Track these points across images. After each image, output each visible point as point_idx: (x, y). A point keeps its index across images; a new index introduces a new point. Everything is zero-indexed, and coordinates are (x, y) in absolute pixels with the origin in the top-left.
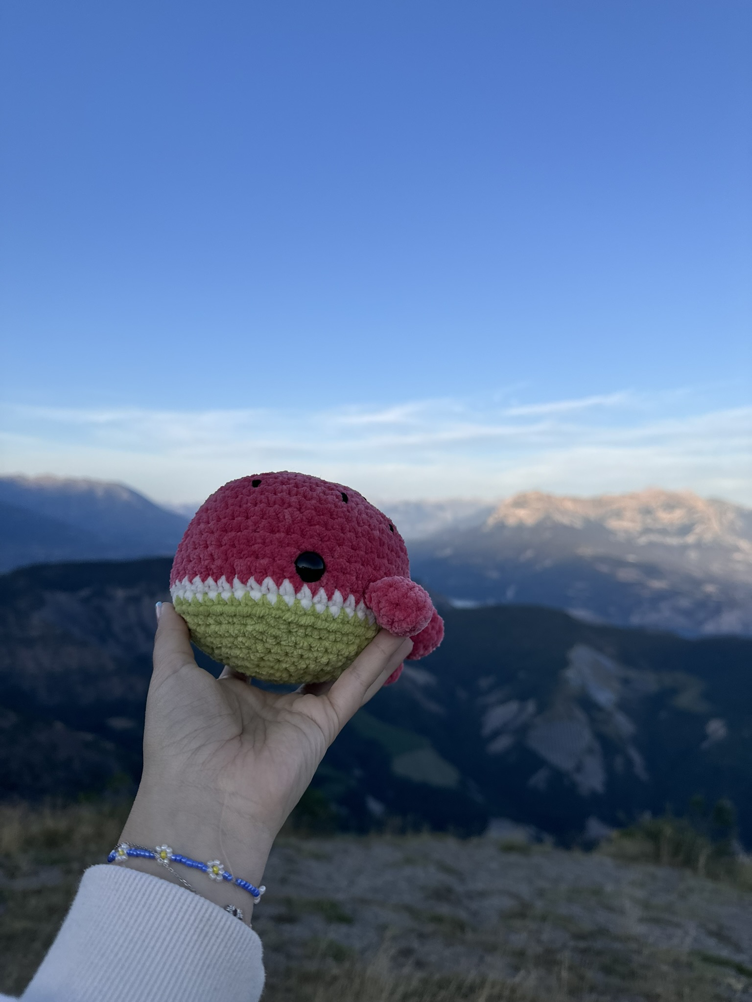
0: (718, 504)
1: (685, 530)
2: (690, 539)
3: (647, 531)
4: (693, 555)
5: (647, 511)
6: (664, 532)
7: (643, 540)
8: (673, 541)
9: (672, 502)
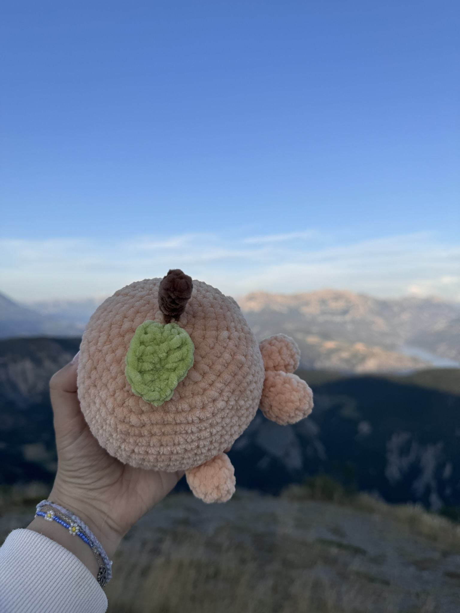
0: (363, 297)
1: (345, 312)
2: (348, 318)
3: (323, 313)
4: (349, 327)
5: (323, 302)
6: (333, 313)
7: (321, 319)
8: (338, 319)
9: (338, 296)
